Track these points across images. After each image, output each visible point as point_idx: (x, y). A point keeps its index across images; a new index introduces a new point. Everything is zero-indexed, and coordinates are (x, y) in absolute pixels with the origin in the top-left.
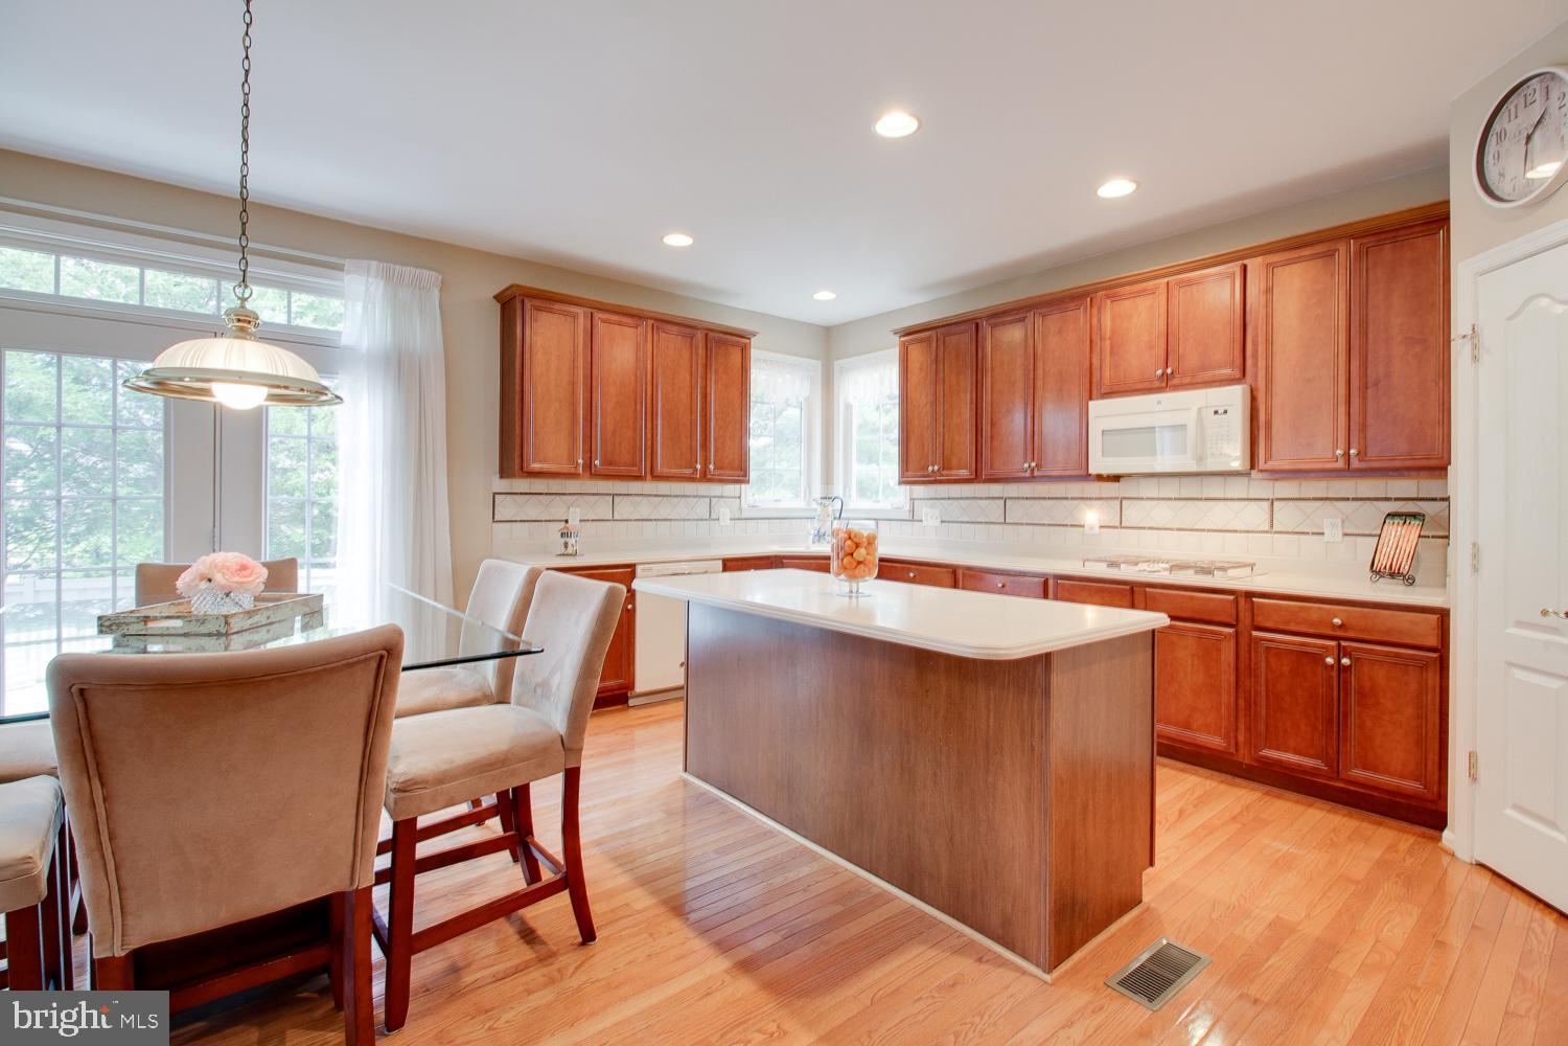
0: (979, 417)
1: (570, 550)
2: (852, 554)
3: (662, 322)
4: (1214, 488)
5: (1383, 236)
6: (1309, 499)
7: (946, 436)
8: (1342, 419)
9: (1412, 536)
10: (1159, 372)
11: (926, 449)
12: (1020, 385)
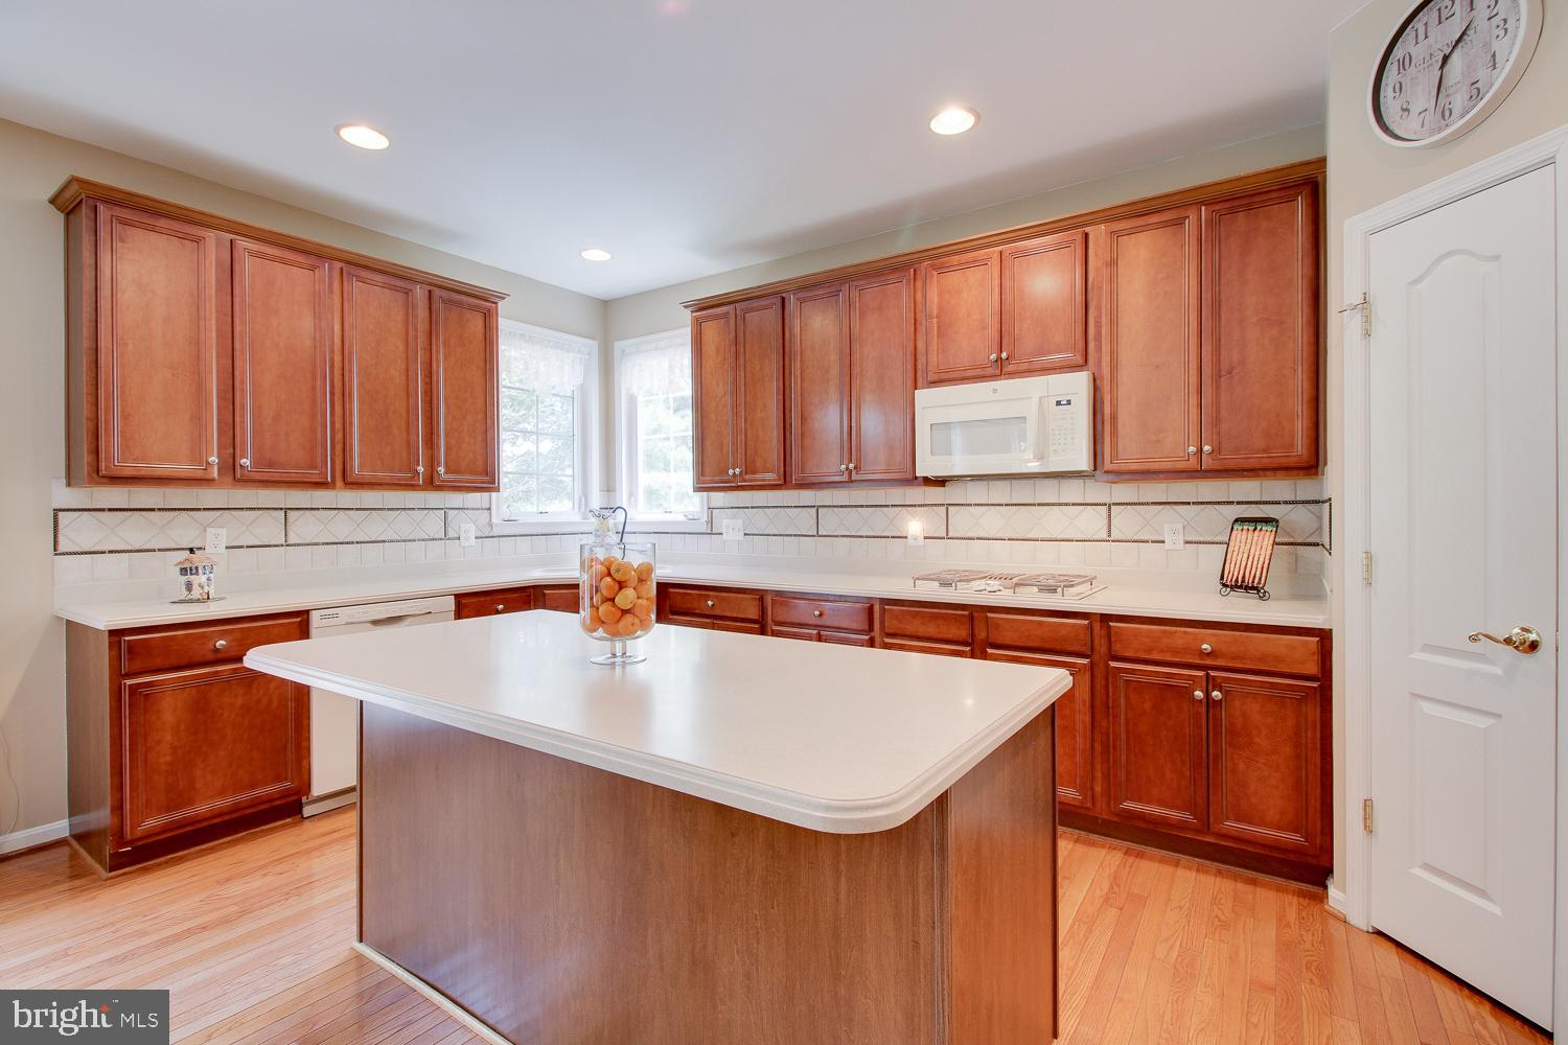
0: (787, 411)
1: (196, 593)
2: (613, 600)
3: (356, 265)
4: (1048, 491)
5: (1236, 203)
6: (1148, 504)
7: (749, 432)
8: (1194, 411)
9: (1265, 543)
10: (993, 357)
11: (725, 450)
12: (835, 371)
